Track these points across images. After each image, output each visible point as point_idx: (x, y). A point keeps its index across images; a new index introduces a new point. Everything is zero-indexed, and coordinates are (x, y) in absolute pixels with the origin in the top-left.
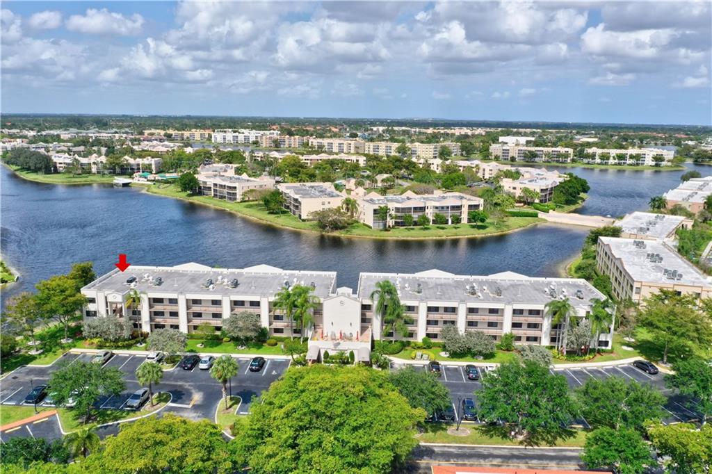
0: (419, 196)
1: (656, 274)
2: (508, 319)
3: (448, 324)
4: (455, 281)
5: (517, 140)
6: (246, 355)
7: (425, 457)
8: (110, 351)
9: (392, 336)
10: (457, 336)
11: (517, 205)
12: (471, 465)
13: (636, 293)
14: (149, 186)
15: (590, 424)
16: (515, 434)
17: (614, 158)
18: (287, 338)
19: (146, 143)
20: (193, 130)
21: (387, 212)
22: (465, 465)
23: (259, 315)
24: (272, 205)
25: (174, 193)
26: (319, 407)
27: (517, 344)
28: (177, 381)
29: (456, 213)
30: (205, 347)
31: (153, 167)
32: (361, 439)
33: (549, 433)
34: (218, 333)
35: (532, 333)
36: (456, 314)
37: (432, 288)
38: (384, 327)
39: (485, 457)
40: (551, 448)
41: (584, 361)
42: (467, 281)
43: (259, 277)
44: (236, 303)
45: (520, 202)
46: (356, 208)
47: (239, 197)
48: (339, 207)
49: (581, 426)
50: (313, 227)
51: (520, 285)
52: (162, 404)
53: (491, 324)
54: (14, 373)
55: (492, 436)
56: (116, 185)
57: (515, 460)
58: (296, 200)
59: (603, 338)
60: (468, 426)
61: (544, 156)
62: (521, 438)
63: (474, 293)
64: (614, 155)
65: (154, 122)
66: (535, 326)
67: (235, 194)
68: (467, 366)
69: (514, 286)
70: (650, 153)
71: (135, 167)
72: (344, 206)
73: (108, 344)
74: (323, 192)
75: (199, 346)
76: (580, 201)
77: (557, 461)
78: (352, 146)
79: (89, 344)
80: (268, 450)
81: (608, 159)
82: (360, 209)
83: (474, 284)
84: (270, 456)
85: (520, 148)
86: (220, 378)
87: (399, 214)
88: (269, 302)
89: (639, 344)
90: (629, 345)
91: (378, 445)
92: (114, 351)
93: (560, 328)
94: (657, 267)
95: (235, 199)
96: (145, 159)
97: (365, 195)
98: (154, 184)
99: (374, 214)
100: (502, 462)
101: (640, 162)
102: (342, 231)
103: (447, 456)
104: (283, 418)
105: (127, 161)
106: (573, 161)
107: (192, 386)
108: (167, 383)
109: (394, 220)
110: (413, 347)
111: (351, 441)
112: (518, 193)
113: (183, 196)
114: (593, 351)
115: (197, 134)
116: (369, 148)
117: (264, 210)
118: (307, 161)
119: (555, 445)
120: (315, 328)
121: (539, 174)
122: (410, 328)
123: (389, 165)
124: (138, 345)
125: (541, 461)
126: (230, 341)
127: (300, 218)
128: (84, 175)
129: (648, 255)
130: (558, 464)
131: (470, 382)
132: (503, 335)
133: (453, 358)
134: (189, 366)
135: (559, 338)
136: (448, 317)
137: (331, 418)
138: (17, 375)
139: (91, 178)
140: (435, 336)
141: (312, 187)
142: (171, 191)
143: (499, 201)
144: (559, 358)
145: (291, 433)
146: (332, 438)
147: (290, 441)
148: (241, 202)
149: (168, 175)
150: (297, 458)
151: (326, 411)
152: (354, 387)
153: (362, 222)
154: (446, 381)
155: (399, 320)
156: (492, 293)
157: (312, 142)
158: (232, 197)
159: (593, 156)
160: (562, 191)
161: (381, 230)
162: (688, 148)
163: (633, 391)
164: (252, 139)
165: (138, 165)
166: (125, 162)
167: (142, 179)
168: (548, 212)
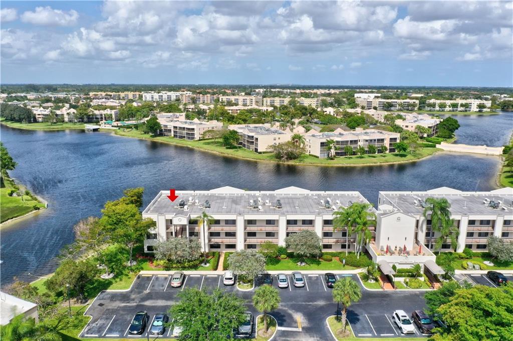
14: (115, 130)
17: (449, 106)
29: (381, 144)
31: (114, 116)
47: (197, 137)
52: (272, 328)
54: (97, 300)
56: (88, 130)
58: (251, 137)
61: (397, 105)
64: (449, 104)
67: (193, 134)
70: (474, 103)
71: (99, 117)
74: (268, 130)
78: (253, 101)
79: (157, 266)
81: (445, 107)
82: (306, 143)
85: (380, 100)
87: (339, 146)
92: (184, 272)
95: (194, 138)
96: (106, 111)
97: (306, 132)
98: (119, 129)
99: (321, 146)
101: (468, 109)
102: (296, 160)
105: (93, 112)
106: (419, 109)
109: (334, 151)
112: (410, 130)
113: (148, 137)
116: (268, 101)
117: (222, 146)
124: (204, 265)
126: (287, 258)
127: (256, 151)
128: (58, 123)
138: (102, 302)
140: (471, 247)
141: (257, 127)
142: (135, 134)
148: (200, 140)
153: (307, 153)
157: (222, 99)
158: (191, 136)
159: (434, 105)
161: (327, 159)
164: (174, 97)
165: (101, 115)
166: (91, 113)
167: (107, 125)
168: (440, 144)
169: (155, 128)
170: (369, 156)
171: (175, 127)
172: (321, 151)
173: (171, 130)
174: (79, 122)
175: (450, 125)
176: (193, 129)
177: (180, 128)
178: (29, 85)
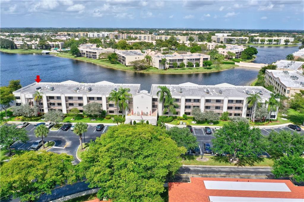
0: (180, 55)
1: (296, 84)
2: (225, 105)
3: (196, 107)
4: (199, 88)
5: (223, 35)
6: (95, 124)
7: (185, 172)
8: (27, 122)
9: (168, 114)
10: (200, 113)
11: (225, 59)
12: (210, 177)
13: (287, 93)
14: (58, 53)
15: (270, 154)
16: (232, 160)
17: (267, 41)
18: (115, 115)
19: (58, 37)
20: (80, 32)
21: (165, 62)
22: (206, 176)
23: (102, 104)
24: (112, 60)
25: (69, 56)
26: (125, 146)
27: (230, 117)
28: (59, 136)
29: (198, 62)
30: (75, 120)
31: (60, 46)
32: (149, 162)
33: (250, 159)
34: (81, 113)
35: (237, 112)
36: (200, 103)
37: (187, 91)
38: (164, 109)
39: (217, 172)
40: (251, 167)
41: (264, 125)
42: (205, 88)
43: (102, 87)
44: (90, 98)
45: (226, 58)
46: (151, 60)
47: (97, 57)
48: (143, 60)
49: (266, 156)
50: (131, 69)
51: (230, 89)
52: (50, 147)
53: (217, 108)
55: (220, 162)
56: (43, 53)
57: (233, 174)
58: (123, 57)
59: (273, 114)
60: (207, 156)
61: (235, 41)
62: (235, 162)
63: (208, 93)
65: (63, 30)
66: (239, 108)
67: (96, 56)
68: (206, 127)
69: (228, 90)
70: (283, 39)
71: (52, 46)
72: (146, 59)
73: (27, 119)
74: (136, 53)
75: (72, 119)
76: (253, 58)
77: (255, 174)
78: (150, 37)
79: (18, 119)
80: (95, 169)
81: (264, 42)
82: (153, 61)
83: (208, 89)
84: (97, 173)
85: (225, 37)
86: (77, 133)
87: (171, 63)
88: (106, 98)
89: (289, 117)
90: (284, 117)
91: (159, 166)
92: (29, 122)
93: (252, 109)
94: (296, 82)
95: (96, 58)
96: (56, 42)
97: (155, 54)
98: (60, 53)
99: (159, 62)
100: (226, 175)
101: (279, 43)
102: (145, 70)
103: (197, 172)
104: (105, 152)
105: (48, 43)
106: (249, 43)
107: (66, 138)
108: (54, 137)
109: (168, 65)
110: (178, 119)
111: (143, 163)
112: (225, 54)
113: (73, 57)
114: (268, 120)
115: (81, 34)
116: (158, 37)
117: (109, 62)
118: (129, 43)
119: (254, 165)
120: (129, 110)
121: (234, 47)
122: (177, 110)
123: (166, 43)
124: (42, 119)
125: (247, 174)
126: (87, 117)
127: (125, 65)
128: (29, 50)
129: (291, 77)
130: (256, 175)
131: (207, 135)
132: (223, 113)
133: (198, 124)
134: (66, 128)
135: (251, 114)
136: (196, 104)
137: (132, 152)
139: (31, 51)
140: (189, 114)
141: (131, 52)
142: (67, 55)
143: (217, 57)
144: (251, 124)
145: (109, 159)
146: (133, 163)
147: (108, 164)
148: (99, 59)
149: (66, 49)
150: (112, 174)
151: (129, 148)
152: (146, 134)
153: (154, 66)
154: (195, 135)
155: (171, 106)
156: (217, 93)
157: (132, 36)
158: (95, 57)
159: (258, 40)
160: (245, 53)
161: (163, 70)
162: (299, 38)
163: (295, 137)
164: (106, 35)
165: (53, 45)
166: (47, 44)
167: (55, 51)
168: (239, 62)
169: (76, 52)
170: (189, 69)
171: (87, 52)
172: (159, 65)
173: (85, 53)
174: (41, 49)
175: (249, 51)
176: (96, 53)
177: (90, 52)
178: (27, 28)
